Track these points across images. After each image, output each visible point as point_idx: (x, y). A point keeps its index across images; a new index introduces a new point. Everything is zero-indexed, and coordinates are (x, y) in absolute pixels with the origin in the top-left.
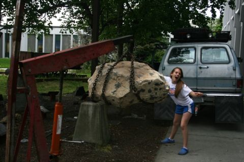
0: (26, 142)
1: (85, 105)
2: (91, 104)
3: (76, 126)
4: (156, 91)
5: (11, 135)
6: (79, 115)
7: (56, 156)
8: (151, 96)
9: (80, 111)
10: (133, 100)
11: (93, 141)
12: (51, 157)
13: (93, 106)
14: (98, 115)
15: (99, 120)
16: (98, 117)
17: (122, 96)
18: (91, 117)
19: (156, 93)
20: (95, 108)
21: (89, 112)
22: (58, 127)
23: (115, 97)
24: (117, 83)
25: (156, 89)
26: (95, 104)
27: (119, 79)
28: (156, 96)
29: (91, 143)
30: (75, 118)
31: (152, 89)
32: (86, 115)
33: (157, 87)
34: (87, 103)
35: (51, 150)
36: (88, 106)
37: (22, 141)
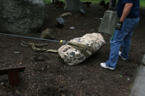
0: (73, 29)
1: (108, 12)
2: (111, 12)
3: (101, 23)
6: (104, 18)
9: (104, 16)
11: (110, 33)
13: (113, 13)
14: (115, 19)
15: (115, 22)
16: (115, 20)
18: (110, 20)
20: (114, 14)
21: (110, 17)
26: (114, 12)
29: (108, 34)
30: (101, 19)
32: (107, 18)
34: (109, 11)
36: (110, 13)
37: (71, 28)
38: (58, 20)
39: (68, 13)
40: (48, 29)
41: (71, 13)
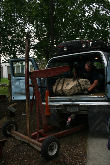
0: (25, 115)
4: (86, 85)
5: (29, 107)
7: (48, 116)
8: (84, 88)
10: (75, 91)
12: (46, 116)
17: (70, 88)
19: (86, 86)
22: (48, 102)
23: (66, 90)
24: (67, 83)
25: (86, 84)
27: (68, 82)
28: (86, 88)
31: (84, 84)
33: (86, 83)
35: (46, 113)
37: (22, 115)
38: (10, 110)
39: (15, 104)
40: (5, 117)
41: (17, 104)
